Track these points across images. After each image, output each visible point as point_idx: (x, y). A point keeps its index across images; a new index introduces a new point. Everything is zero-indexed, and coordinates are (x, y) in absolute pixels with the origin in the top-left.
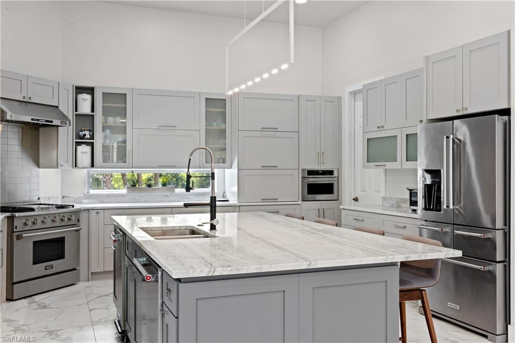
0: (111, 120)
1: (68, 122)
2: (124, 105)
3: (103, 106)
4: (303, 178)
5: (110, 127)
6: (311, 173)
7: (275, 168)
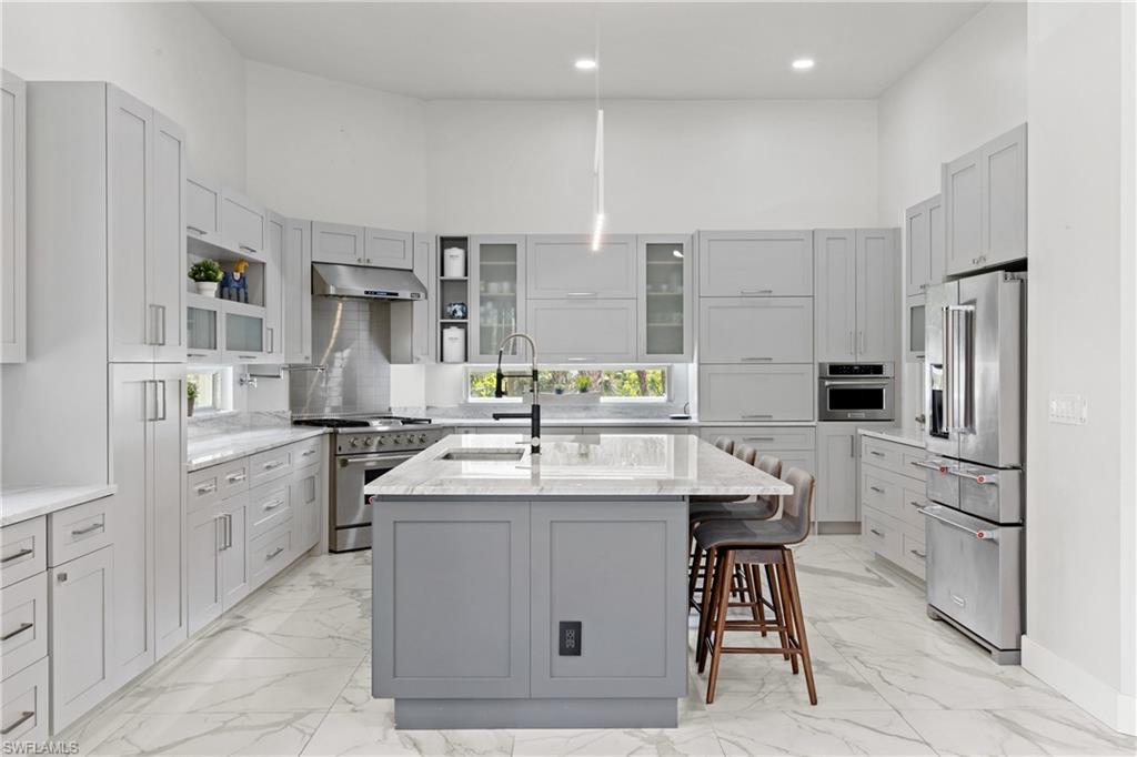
0: (494, 287)
1: (422, 295)
2: (513, 263)
3: (481, 266)
4: (822, 378)
5: (492, 299)
6: (836, 369)
7: (768, 361)
